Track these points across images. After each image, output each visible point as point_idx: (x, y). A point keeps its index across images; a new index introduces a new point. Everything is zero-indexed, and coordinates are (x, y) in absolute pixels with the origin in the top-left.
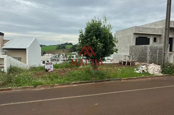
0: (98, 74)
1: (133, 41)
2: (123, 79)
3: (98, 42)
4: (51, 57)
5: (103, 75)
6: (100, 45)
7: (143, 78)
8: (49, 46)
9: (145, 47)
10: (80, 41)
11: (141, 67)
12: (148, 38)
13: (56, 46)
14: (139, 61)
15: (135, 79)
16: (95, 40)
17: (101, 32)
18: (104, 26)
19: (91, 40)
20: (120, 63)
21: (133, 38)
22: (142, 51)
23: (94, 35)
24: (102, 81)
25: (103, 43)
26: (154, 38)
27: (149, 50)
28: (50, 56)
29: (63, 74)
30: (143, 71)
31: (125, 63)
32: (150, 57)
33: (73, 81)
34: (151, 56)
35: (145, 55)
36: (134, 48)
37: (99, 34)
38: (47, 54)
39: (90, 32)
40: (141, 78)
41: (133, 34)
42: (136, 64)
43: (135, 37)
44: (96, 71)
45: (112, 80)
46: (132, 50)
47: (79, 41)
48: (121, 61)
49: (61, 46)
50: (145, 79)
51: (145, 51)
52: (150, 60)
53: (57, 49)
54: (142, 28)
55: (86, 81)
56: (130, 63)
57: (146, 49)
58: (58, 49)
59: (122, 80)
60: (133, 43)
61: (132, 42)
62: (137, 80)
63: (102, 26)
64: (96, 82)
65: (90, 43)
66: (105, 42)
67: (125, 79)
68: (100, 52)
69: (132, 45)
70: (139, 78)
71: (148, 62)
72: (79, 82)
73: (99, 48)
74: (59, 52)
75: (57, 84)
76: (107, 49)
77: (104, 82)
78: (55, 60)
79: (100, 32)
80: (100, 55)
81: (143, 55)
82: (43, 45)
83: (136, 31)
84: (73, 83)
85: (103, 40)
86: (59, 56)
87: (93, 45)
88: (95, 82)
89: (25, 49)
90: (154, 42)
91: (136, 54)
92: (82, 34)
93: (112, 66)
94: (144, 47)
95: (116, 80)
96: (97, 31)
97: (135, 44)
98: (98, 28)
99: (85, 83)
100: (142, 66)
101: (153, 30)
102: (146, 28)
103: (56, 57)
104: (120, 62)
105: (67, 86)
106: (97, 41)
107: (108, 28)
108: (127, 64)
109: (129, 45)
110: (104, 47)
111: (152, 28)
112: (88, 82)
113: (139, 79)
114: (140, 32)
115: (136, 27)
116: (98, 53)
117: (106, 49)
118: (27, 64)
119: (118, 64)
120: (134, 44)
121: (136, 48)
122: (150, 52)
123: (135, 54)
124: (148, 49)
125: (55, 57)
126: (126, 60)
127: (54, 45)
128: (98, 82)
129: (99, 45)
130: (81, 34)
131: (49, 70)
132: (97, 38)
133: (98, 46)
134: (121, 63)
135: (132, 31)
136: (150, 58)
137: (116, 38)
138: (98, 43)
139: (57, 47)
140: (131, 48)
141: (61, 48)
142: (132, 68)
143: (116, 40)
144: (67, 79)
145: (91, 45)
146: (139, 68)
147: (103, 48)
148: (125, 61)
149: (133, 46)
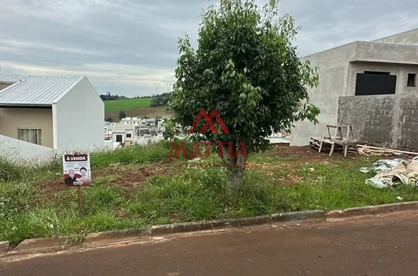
0: (244, 192)
1: (347, 84)
2: (331, 212)
3: (243, 80)
4: (137, 124)
5: (261, 196)
6: (250, 92)
7: (403, 207)
8: (135, 98)
9: (387, 101)
10: (183, 80)
11: (385, 164)
12: (391, 74)
13: (151, 99)
14: (365, 140)
15: (374, 212)
16: (231, 72)
17: (257, 43)
18: (268, 24)
19: (219, 73)
20: (313, 147)
21: (348, 76)
22: (377, 113)
23: (231, 54)
24: (260, 222)
25: (262, 84)
26: (409, 74)
27: (397, 111)
28: (136, 122)
29: (135, 184)
30: (396, 179)
31: (326, 147)
32: (402, 130)
33: (154, 220)
34: (406, 126)
35: (388, 123)
36: (351, 104)
37: (247, 50)
38: (128, 119)
39: (213, 47)
40: (396, 208)
41: (347, 64)
42: (361, 151)
43: (353, 72)
44: (237, 181)
45: (295, 217)
46: (347, 109)
47: (180, 79)
48: (315, 141)
49: (161, 98)
50: (410, 212)
51: (387, 113)
52: (400, 137)
53: (152, 106)
54: (377, 46)
55: (200, 222)
56: (341, 146)
57: (390, 108)
58: (156, 106)
59: (331, 216)
60: (349, 88)
61: (345, 86)
62: (383, 215)
63: (259, 26)
64: (237, 226)
65: (215, 87)
66: (269, 80)
67: (340, 212)
68: (252, 118)
69: (344, 95)
70: (391, 209)
71: (395, 143)
72: (176, 224)
73: (245, 103)
74: (155, 114)
75: (95, 235)
76: (278, 106)
77: (265, 227)
78: (148, 132)
79: (252, 44)
80: (250, 129)
81: (381, 122)
82: (120, 96)
83: (358, 55)
84: (153, 230)
85: (263, 76)
86: (156, 124)
87: (225, 92)
88: (234, 224)
89: (49, 108)
90: (408, 85)
91: (358, 120)
92: (188, 56)
93: (288, 154)
94: (381, 101)
95: (309, 216)
96: (241, 41)
97: (354, 90)
98: (246, 31)
99: (195, 228)
100: (388, 162)
101: (408, 52)
102: (386, 47)
103: (151, 124)
104: (311, 143)
105: (131, 241)
106: (240, 75)
107: (280, 31)
108: (335, 151)
109: (336, 96)
110: (265, 101)
111: (404, 47)
112: (208, 227)
113: (392, 211)
114: (371, 57)
115: (358, 44)
116: (243, 124)
117: (273, 107)
118: (55, 147)
119: (305, 151)
120: (351, 91)
121: (358, 103)
122: (403, 114)
123: (355, 121)
124: (394, 108)
125: (148, 125)
126: (330, 138)
127: (146, 97)
128: (243, 224)
129: (247, 93)
130: (183, 53)
131: (78, 179)
132: (239, 67)
133: (243, 95)
134: (316, 146)
135: (348, 56)
136: (402, 133)
137: (312, 66)
138: (245, 86)
139: (152, 101)
140: (343, 102)
141: (161, 103)
142: (351, 164)
143: (311, 76)
144: (139, 210)
145: (219, 92)
146: (378, 166)
147: (261, 103)
148: (328, 141)
149: (348, 99)
